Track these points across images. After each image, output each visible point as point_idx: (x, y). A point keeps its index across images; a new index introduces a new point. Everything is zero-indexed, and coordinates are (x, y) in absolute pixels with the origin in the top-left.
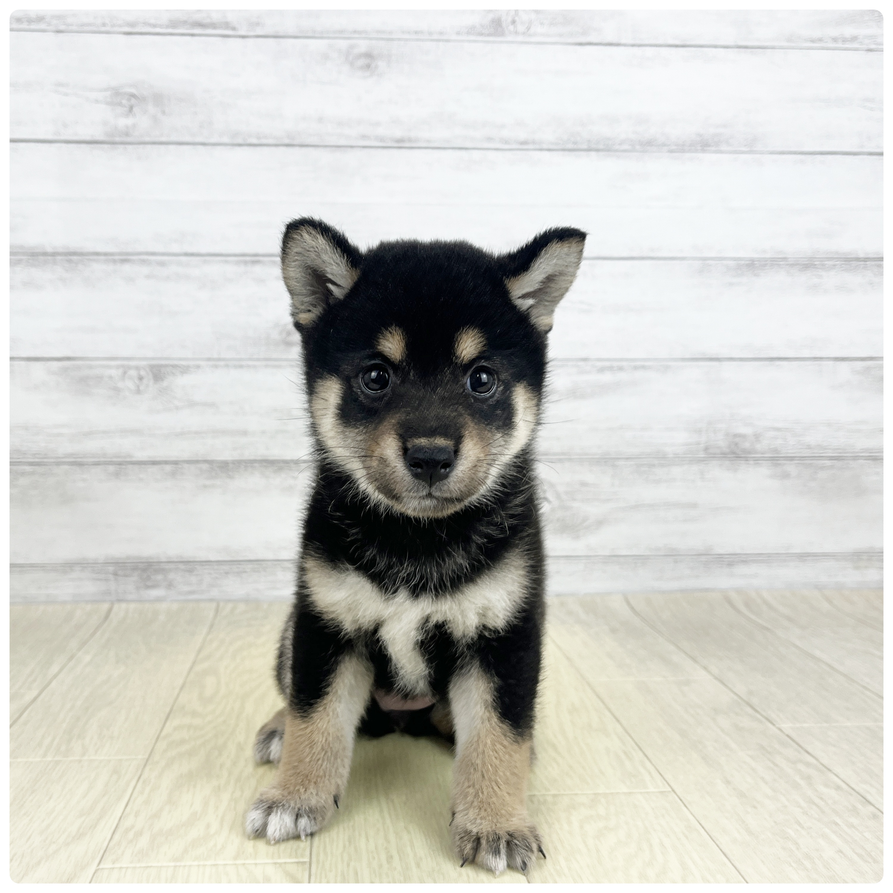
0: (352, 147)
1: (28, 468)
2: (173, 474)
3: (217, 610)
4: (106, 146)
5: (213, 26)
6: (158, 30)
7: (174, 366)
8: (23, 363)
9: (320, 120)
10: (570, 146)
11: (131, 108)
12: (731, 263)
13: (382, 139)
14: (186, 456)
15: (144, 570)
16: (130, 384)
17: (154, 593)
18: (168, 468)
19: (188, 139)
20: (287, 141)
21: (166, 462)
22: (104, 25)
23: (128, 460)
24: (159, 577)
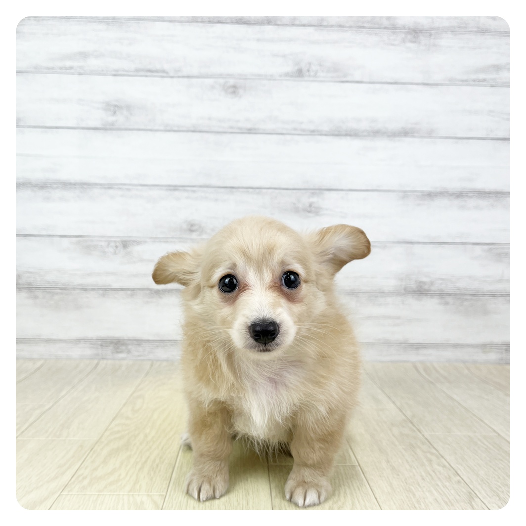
0: (225, 133)
1: (59, 291)
2: (132, 296)
3: (152, 365)
4: (102, 131)
5: (157, 71)
6: (129, 73)
7: (134, 241)
8: (59, 238)
9: (210, 119)
10: (336, 133)
11: (115, 113)
12: (420, 194)
13: (240, 128)
14: (138, 287)
15: (116, 344)
16: (111, 250)
17: (121, 355)
18: (129, 292)
19: (142, 127)
20: (193, 129)
21: (128, 289)
22: (103, 70)
23: (109, 287)
24: (124, 348)
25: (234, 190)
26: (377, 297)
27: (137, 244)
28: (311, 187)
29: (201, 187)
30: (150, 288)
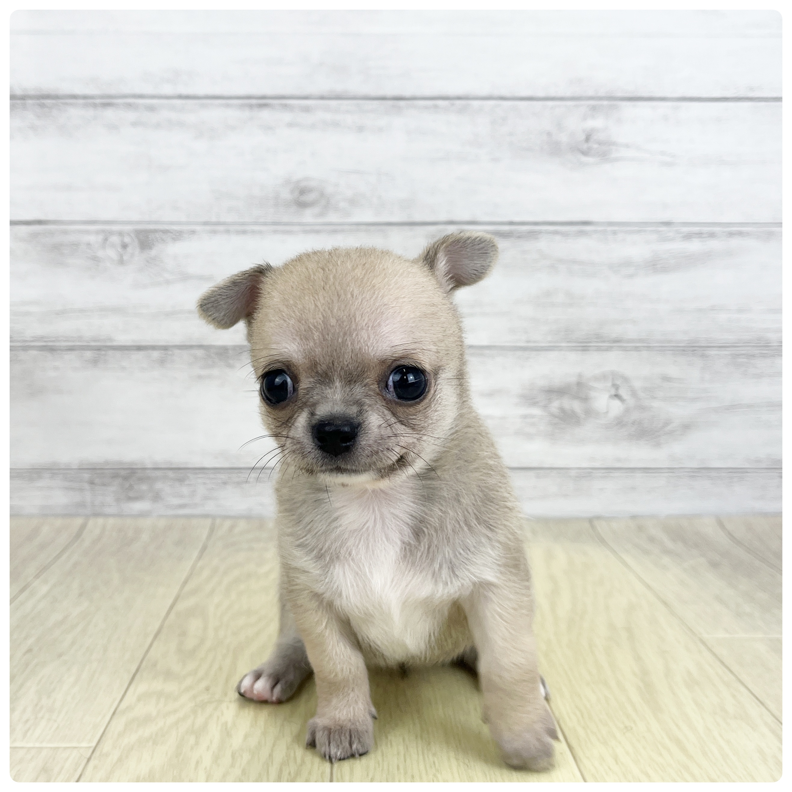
2: (162, 362)
3: (212, 529)
7: (165, 232)
14: (177, 340)
15: (126, 478)
16: (111, 253)
17: (138, 506)
18: (156, 354)
21: (154, 348)
23: (109, 344)
24: (144, 487)
25: (402, 103)
26: (753, 356)
27: (174, 239)
28: (591, 93)
29: (322, 98)
30: (205, 343)
